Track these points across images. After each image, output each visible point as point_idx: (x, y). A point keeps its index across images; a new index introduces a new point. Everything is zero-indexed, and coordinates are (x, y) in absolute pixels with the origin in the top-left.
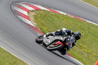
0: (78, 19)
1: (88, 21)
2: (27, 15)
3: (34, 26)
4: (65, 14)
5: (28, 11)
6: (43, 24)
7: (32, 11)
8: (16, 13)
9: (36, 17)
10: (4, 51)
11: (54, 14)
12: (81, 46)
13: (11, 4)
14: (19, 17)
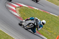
0: (45, 12)
1: (51, 14)
2: (15, 10)
3: (19, 16)
4: (38, 9)
5: (16, 7)
6: (24, 15)
7: (18, 7)
8: (8, 8)
9: (20, 11)
10: (1, 31)
11: (31, 9)
12: (47, 29)
13: (6, 3)
14: (10, 10)
